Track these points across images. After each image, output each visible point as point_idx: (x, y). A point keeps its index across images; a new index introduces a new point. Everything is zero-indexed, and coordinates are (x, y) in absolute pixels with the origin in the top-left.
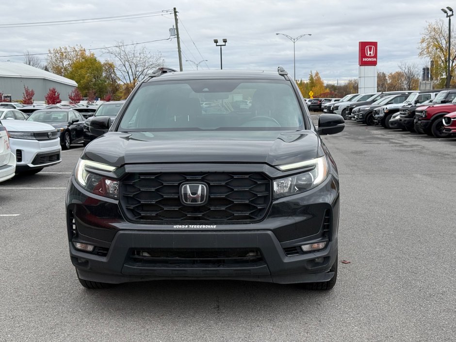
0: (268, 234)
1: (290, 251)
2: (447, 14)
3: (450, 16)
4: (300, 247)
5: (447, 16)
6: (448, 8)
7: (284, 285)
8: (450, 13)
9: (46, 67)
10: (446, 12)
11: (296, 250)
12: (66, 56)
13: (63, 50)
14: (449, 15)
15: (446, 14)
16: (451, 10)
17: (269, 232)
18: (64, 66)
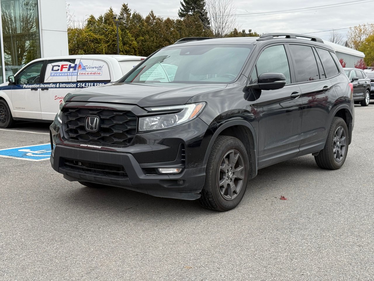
0: (127, 156)
1: (148, 171)
4: (157, 168)
7: (156, 197)
9: (346, 43)
11: (155, 171)
12: (364, 32)
13: (362, 27)
17: (129, 155)
18: (362, 40)
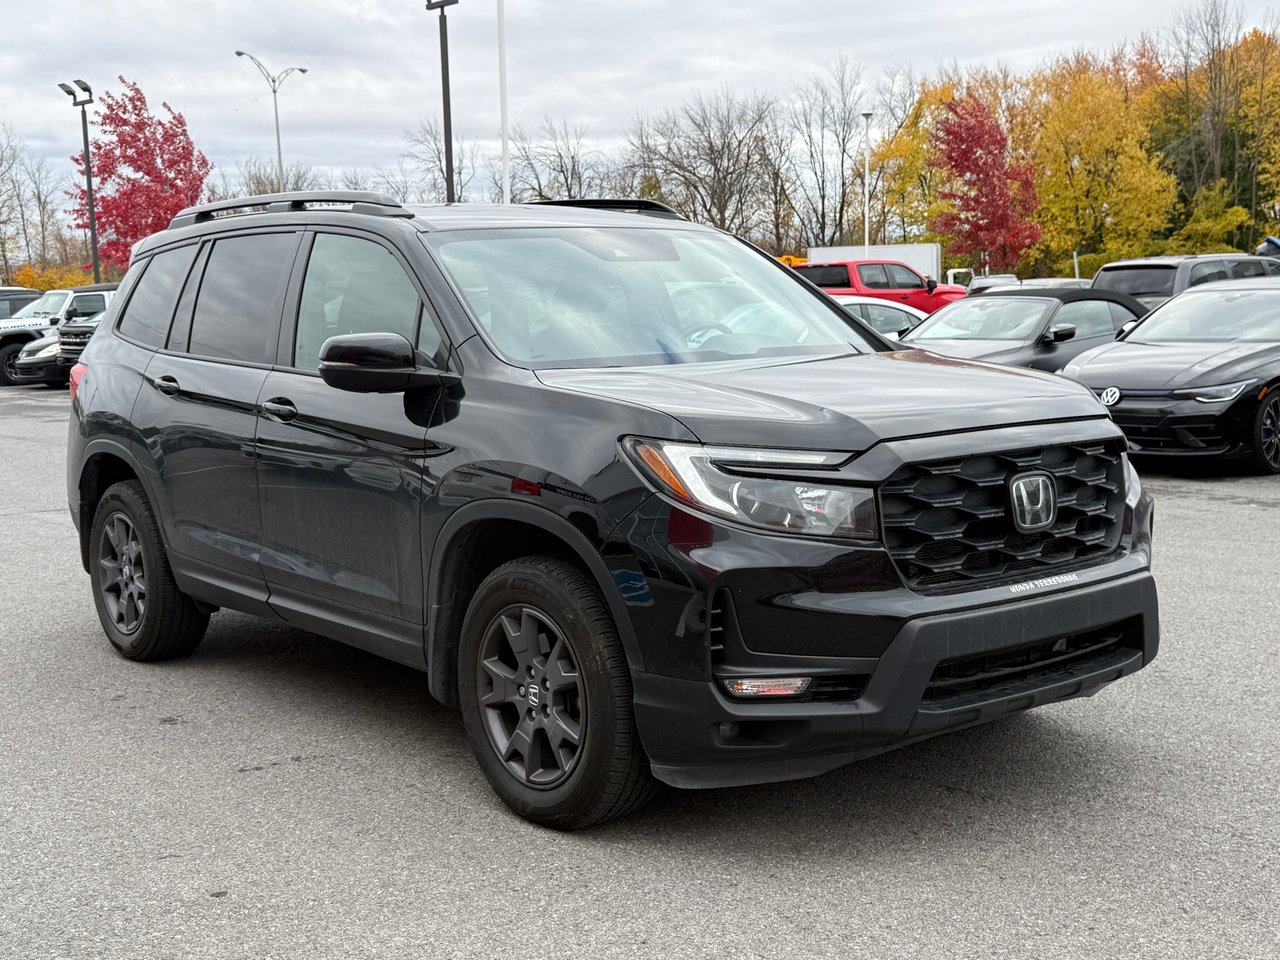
2: (75, 97)
3: (83, 103)
5: (76, 104)
6: (78, 82)
8: (82, 96)
10: (71, 92)
14: (78, 100)
15: (72, 97)
16: (86, 89)
